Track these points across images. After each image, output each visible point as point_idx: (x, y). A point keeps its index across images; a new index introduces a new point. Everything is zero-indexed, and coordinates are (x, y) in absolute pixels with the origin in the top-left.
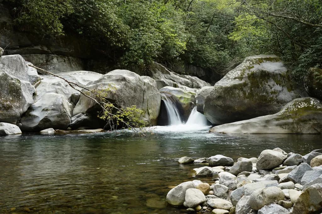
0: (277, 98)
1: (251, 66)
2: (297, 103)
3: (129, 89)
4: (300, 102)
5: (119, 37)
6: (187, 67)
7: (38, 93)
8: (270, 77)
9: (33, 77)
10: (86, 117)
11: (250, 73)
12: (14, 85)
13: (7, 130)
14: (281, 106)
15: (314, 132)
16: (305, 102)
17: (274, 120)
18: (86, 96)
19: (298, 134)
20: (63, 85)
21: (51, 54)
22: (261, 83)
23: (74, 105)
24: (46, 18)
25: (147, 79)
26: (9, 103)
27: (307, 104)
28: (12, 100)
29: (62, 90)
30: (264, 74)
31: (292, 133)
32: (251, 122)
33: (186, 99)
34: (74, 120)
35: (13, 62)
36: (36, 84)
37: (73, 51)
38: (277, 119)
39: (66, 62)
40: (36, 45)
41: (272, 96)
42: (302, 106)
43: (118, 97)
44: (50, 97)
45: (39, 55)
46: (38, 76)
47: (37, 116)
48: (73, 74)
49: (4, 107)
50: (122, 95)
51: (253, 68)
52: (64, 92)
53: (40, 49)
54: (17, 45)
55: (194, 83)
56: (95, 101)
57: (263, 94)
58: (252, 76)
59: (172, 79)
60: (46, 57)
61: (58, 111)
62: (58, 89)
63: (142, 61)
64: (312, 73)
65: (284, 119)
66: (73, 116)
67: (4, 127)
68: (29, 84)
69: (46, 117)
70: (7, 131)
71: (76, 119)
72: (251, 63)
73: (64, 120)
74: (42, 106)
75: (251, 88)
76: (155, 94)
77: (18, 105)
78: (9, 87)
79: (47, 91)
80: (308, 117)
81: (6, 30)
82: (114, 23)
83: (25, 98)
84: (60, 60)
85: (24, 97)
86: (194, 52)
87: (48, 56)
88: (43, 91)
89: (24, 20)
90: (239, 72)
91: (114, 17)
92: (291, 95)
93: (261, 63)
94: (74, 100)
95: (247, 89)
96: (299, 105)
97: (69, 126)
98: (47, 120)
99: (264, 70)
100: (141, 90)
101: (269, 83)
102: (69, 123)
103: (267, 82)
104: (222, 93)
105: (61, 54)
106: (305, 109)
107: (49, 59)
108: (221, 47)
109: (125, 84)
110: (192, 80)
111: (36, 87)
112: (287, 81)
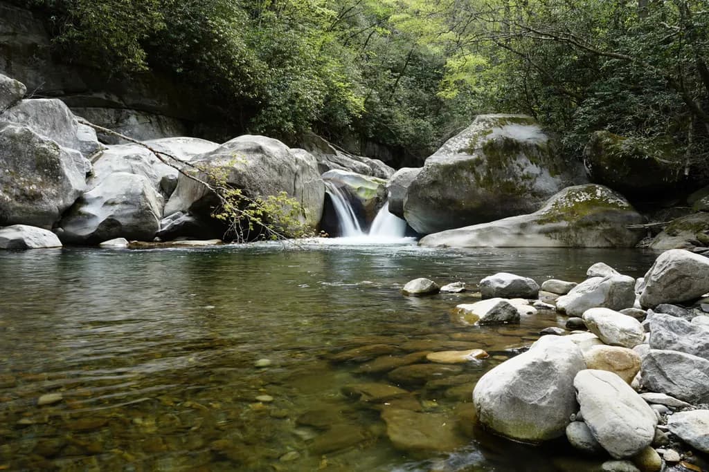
0: (533, 187)
1: (488, 130)
2: (574, 193)
3: (269, 169)
4: (579, 192)
5: (250, 82)
6: (363, 144)
7: (96, 174)
8: (519, 150)
9: (88, 143)
10: (188, 219)
11: (486, 142)
12: (45, 153)
13: (30, 239)
14: (539, 201)
15: (606, 244)
16: (587, 192)
17: (534, 223)
18: (188, 176)
19: (577, 247)
20: (145, 159)
21: (125, 108)
22: (505, 160)
23: (167, 196)
24: (113, 36)
25: (301, 154)
26: (35, 187)
27: (591, 196)
28: (41, 182)
29: (142, 169)
30: (509, 144)
31: (567, 246)
32: (495, 227)
33: (369, 192)
34: (166, 224)
35: (46, 112)
36: (93, 157)
37: (167, 104)
38: (540, 222)
39: (154, 124)
40: (96, 91)
41: (523, 183)
42: (583, 199)
43: (249, 181)
44: (119, 180)
45: (102, 109)
46: (99, 143)
47: (94, 216)
48: (166, 142)
49: (24, 195)
50: (257, 178)
51: (492, 134)
52: (146, 173)
53: (104, 98)
54: (60, 89)
55: (376, 170)
56: (205, 186)
57: (508, 180)
58: (490, 148)
59: (341, 162)
60: (115, 112)
61: (136, 205)
62: (137, 166)
63: (291, 125)
64: (599, 140)
65: (552, 222)
66: (164, 217)
67: (24, 232)
68: (78, 155)
69: (110, 216)
70: (30, 241)
71: (169, 222)
72: (487, 125)
73: (147, 223)
74: (104, 196)
75: (488, 168)
76: (315, 182)
77: (54, 193)
78: (34, 157)
79: (115, 169)
80: (594, 217)
81: (38, 59)
82: (241, 56)
83: (69, 179)
84: (142, 119)
85: (67, 179)
86: (376, 119)
87: (120, 112)
88: (108, 170)
89: (71, 39)
90: (467, 141)
91: (239, 43)
92: (556, 183)
93: (503, 125)
94: (167, 187)
95: (482, 170)
96: (577, 197)
97: (158, 235)
98: (113, 222)
99: (510, 137)
100: (291, 171)
101: (518, 161)
102: (157, 228)
103: (515, 159)
104: (440, 175)
105: (143, 110)
106: (590, 204)
107: (123, 117)
108: (420, 111)
109: (262, 159)
110: (372, 165)
111: (92, 163)
112: (548, 159)
